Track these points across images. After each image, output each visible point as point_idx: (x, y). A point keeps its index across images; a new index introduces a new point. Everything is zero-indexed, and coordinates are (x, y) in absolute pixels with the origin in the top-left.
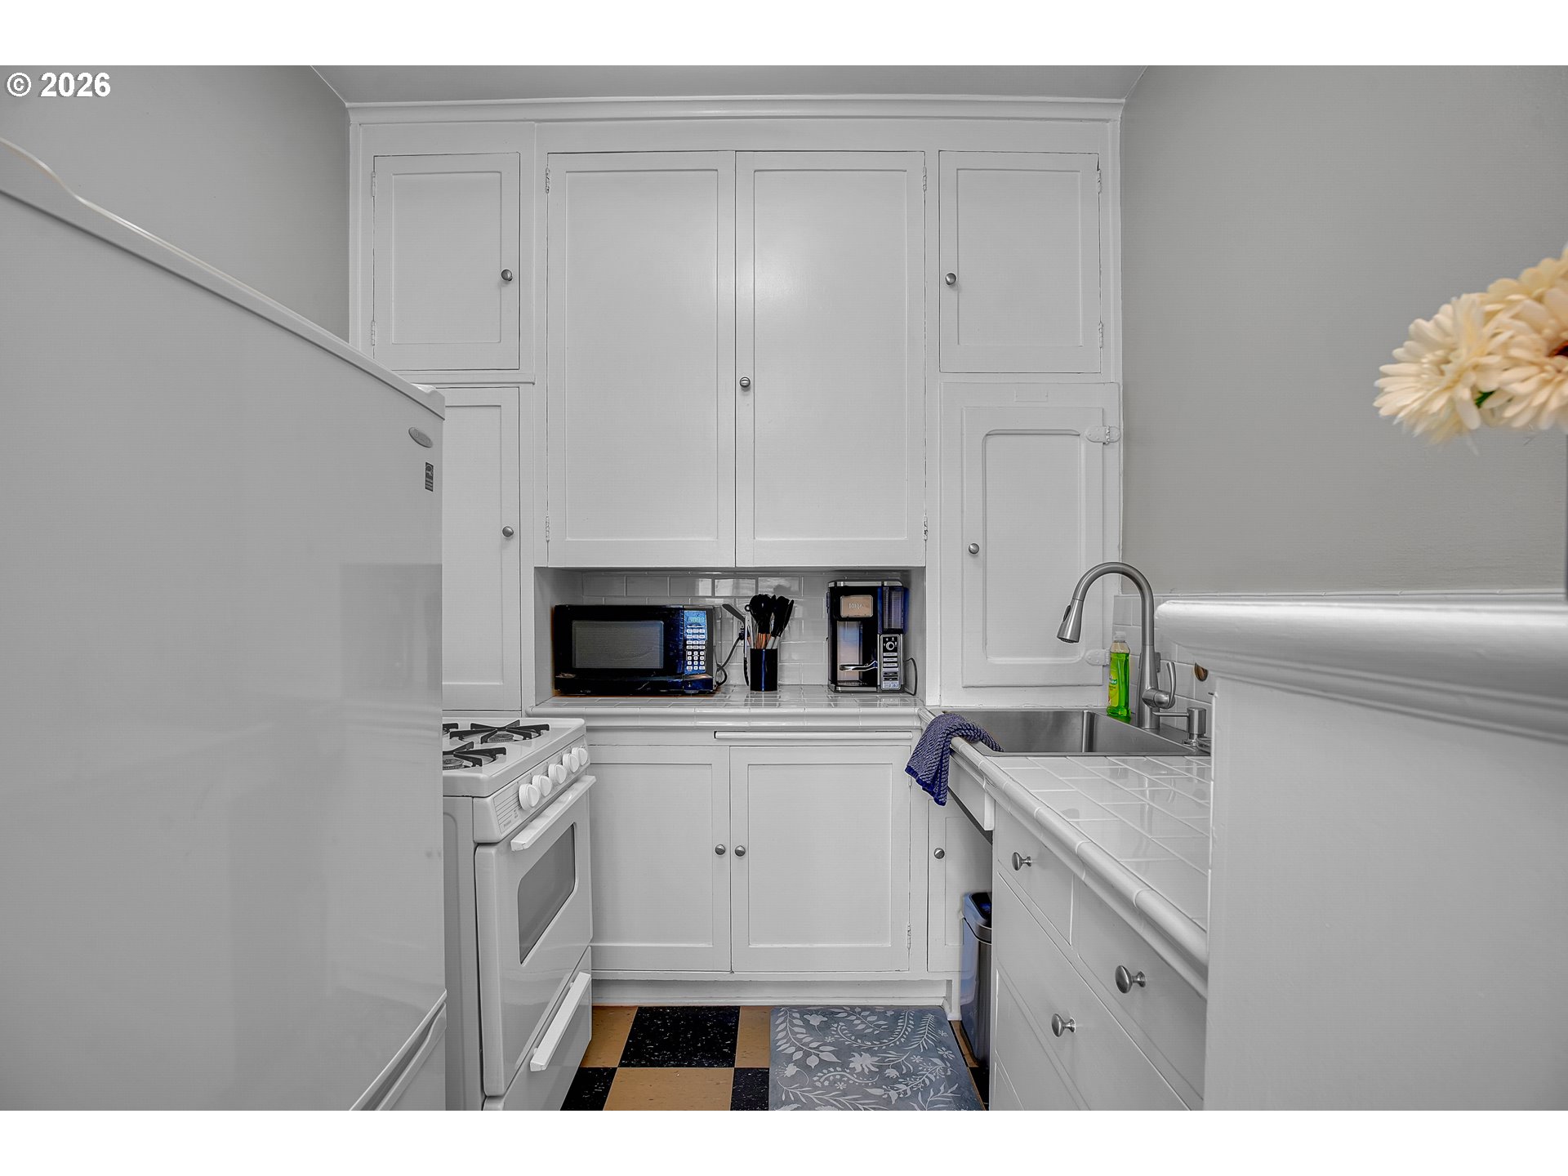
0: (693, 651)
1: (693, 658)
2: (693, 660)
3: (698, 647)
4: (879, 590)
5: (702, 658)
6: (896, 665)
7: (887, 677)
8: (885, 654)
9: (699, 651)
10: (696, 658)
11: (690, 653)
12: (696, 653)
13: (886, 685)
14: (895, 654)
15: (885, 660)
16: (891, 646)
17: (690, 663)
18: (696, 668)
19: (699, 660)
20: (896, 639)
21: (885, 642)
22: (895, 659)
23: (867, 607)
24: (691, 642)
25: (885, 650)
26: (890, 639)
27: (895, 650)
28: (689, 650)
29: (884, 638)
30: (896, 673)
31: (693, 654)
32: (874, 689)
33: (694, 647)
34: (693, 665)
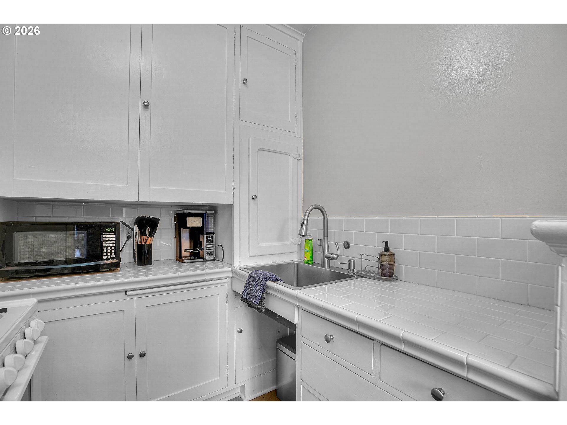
0: (107, 247)
1: (107, 251)
2: (107, 253)
3: (110, 245)
4: (204, 215)
5: (113, 251)
6: (212, 248)
7: (208, 254)
8: (207, 244)
9: (111, 247)
10: (109, 251)
11: (105, 249)
12: (109, 248)
13: (207, 258)
14: (212, 243)
15: (207, 246)
16: (210, 240)
17: (105, 254)
18: (109, 257)
19: (111, 252)
20: (212, 237)
21: (207, 238)
22: (212, 246)
23: (199, 222)
24: (106, 242)
25: (207, 242)
26: (209, 237)
27: (212, 242)
28: (105, 247)
29: (207, 236)
30: (212, 252)
31: (107, 249)
32: (202, 260)
33: (108, 245)
34: (107, 255)
